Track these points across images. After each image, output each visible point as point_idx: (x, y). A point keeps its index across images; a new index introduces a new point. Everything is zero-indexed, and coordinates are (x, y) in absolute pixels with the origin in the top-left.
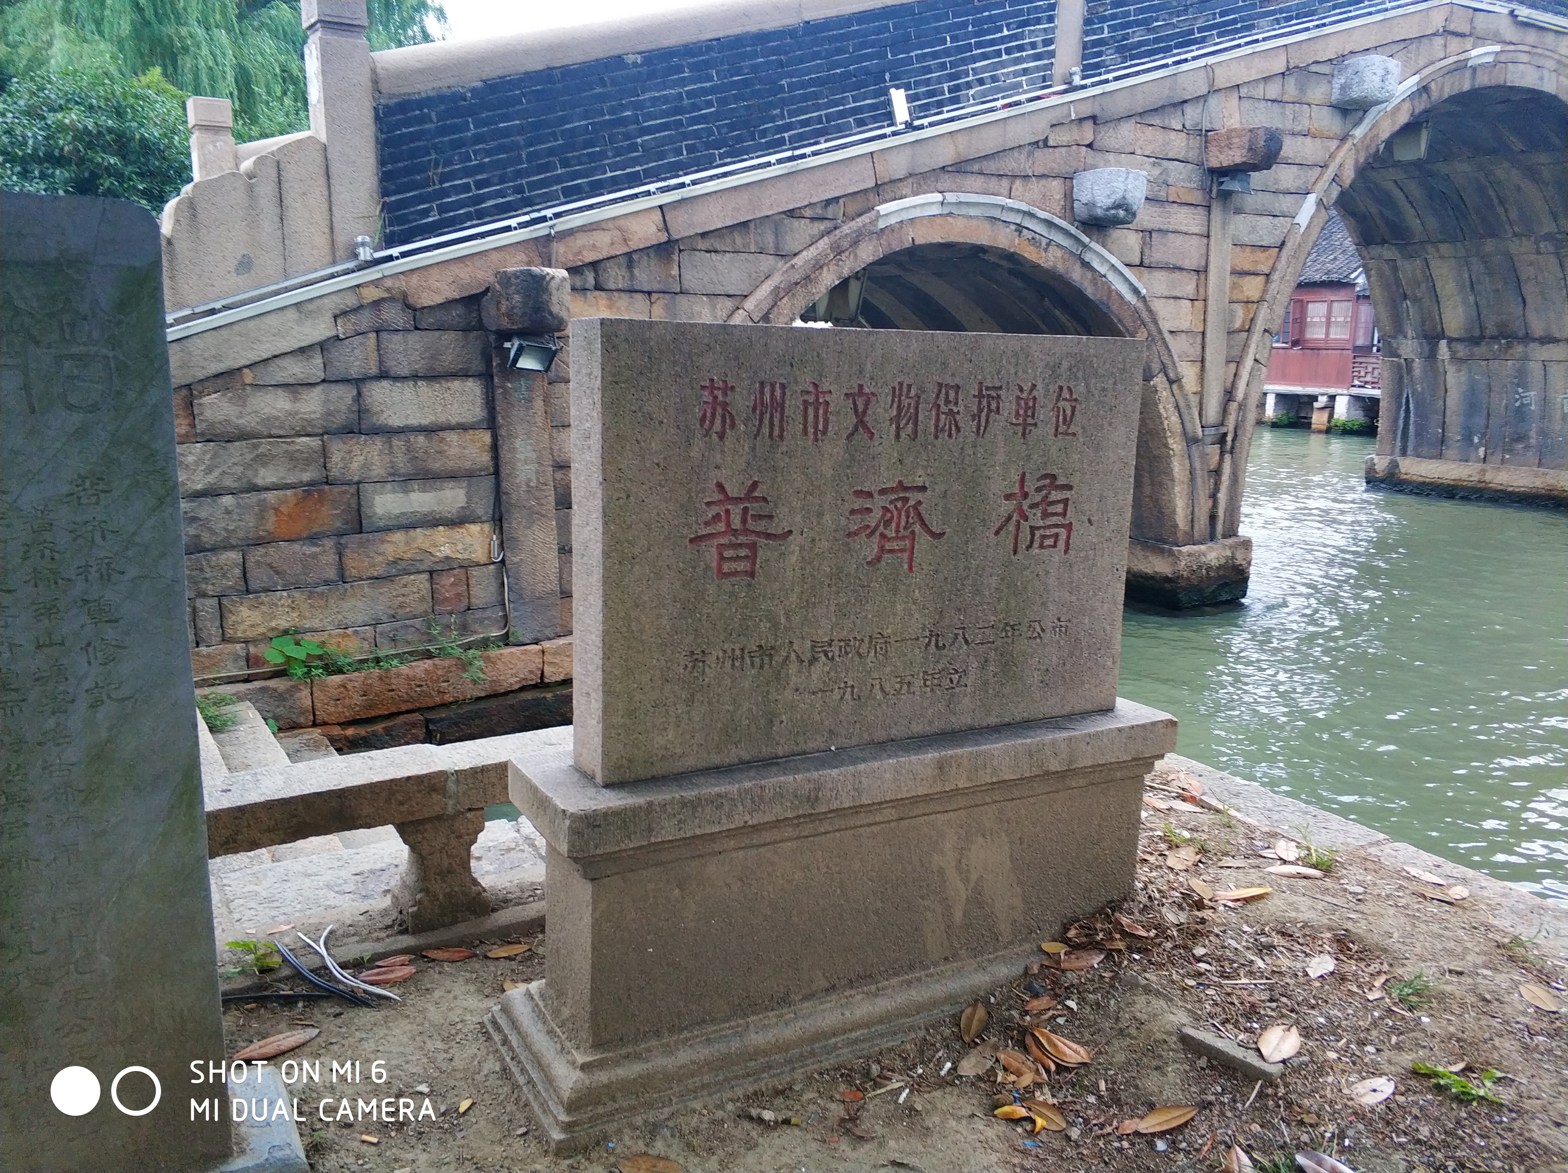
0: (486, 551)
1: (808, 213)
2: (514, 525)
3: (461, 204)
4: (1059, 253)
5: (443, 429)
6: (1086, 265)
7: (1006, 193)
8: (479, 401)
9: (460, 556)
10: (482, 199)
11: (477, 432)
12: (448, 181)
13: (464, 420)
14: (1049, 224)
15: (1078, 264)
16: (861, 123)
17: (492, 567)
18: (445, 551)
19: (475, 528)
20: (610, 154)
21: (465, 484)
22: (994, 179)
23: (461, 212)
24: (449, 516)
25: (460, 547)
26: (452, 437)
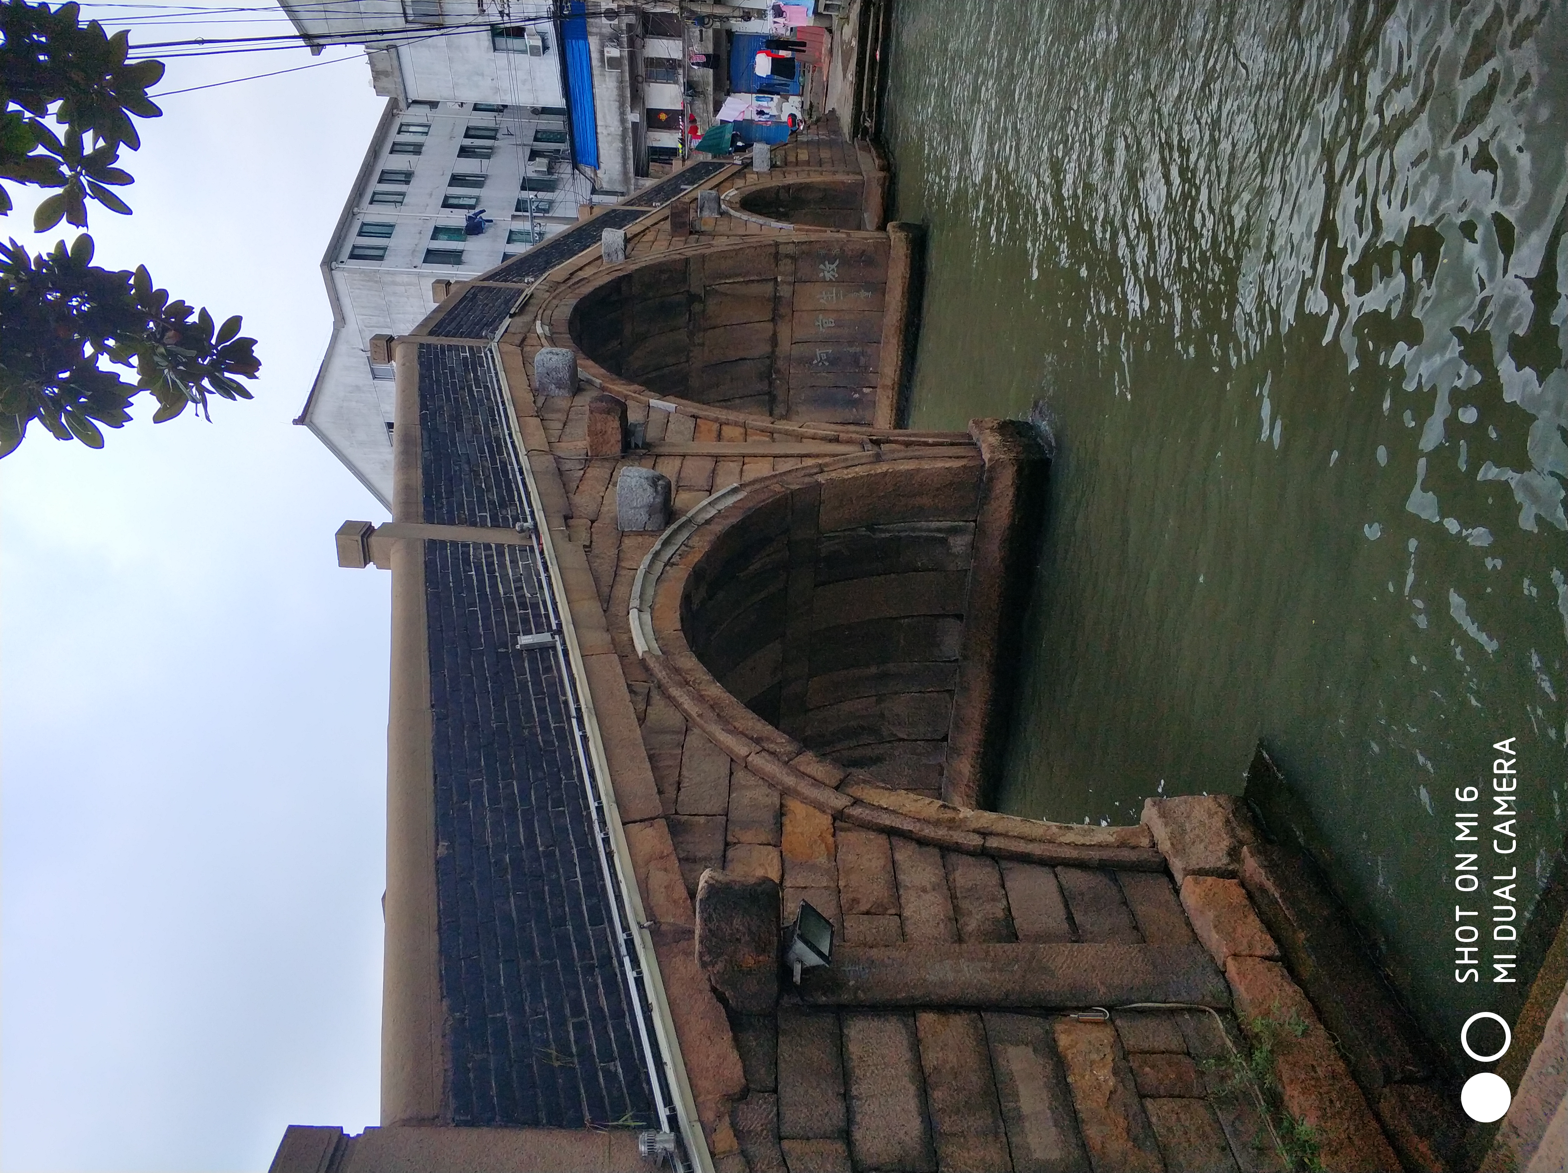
0: (1095, 1028)
1: (641, 706)
2: (1053, 988)
3: (602, 1035)
4: (696, 539)
5: (921, 1068)
6: (708, 522)
7: (633, 572)
8: (876, 1023)
9: (1109, 1058)
10: (597, 1010)
11: (921, 1028)
12: (570, 1048)
13: (905, 1043)
14: (666, 543)
15: (708, 527)
16: (548, 669)
17: (1118, 1022)
18: (1104, 1075)
19: (1063, 1041)
20: (554, 876)
21: (1000, 1047)
22: (618, 579)
23: (612, 1035)
24: (1049, 1068)
25: (1095, 1056)
26: (931, 1058)
